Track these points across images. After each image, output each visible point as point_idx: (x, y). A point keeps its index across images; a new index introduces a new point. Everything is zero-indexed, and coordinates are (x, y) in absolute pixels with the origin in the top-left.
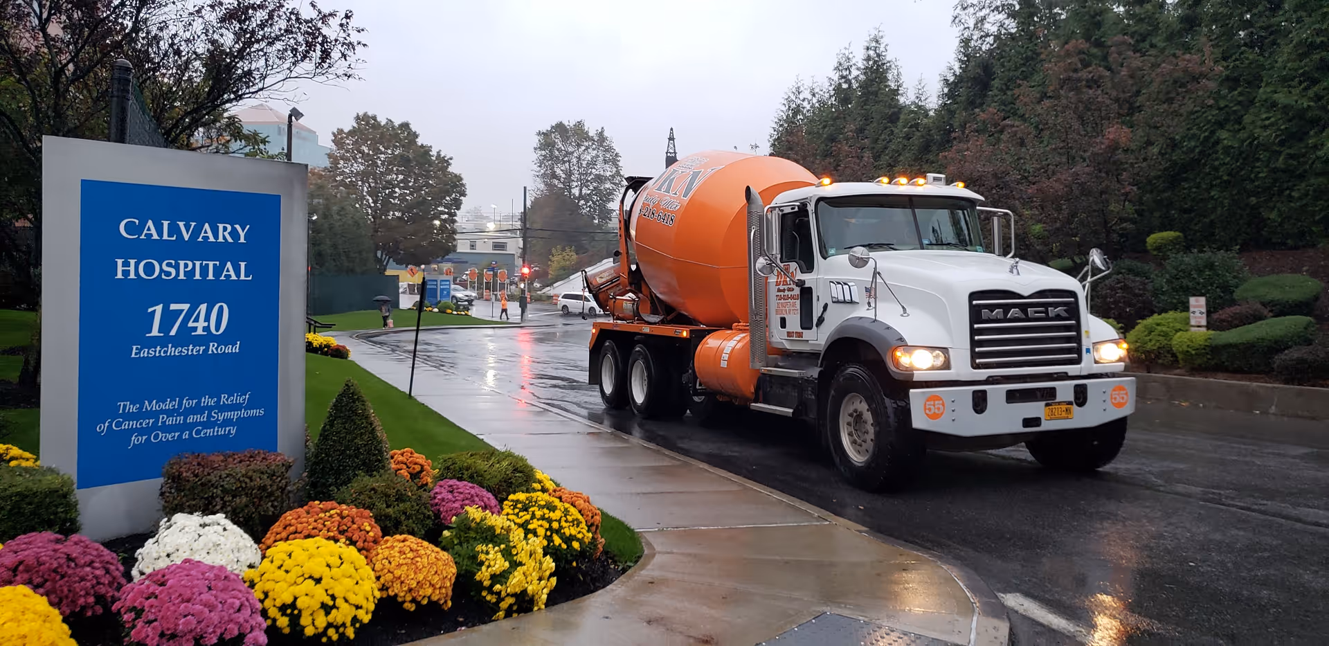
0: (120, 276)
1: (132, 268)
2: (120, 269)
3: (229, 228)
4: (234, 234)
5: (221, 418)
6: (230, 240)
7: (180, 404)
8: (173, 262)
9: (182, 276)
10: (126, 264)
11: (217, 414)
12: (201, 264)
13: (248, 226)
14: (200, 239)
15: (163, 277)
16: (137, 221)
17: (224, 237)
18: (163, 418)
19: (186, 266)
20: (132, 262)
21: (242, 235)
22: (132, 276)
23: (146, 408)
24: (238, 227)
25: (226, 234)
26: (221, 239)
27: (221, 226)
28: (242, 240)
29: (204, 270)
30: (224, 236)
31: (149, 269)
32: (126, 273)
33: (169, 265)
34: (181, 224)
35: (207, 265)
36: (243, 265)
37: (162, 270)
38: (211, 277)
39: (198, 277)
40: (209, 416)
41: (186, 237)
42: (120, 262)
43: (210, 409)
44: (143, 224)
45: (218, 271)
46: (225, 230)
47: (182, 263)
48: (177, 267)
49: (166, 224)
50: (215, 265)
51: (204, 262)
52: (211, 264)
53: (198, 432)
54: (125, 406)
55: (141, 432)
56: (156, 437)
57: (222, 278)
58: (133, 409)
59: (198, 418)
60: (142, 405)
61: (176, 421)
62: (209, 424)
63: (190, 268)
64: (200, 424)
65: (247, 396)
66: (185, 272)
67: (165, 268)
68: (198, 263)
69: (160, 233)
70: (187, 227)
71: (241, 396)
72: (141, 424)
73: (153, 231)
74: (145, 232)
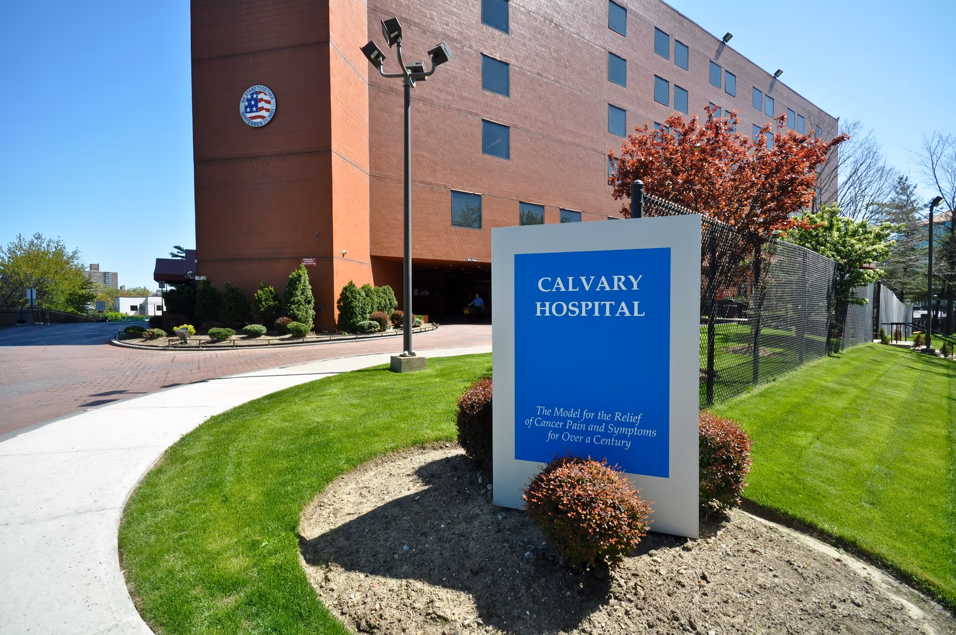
0: (538, 314)
1: (547, 309)
2: (539, 308)
3: (623, 278)
4: (628, 283)
5: (616, 432)
6: (624, 288)
7: (581, 415)
8: (577, 303)
9: (584, 314)
10: (543, 305)
11: (613, 427)
12: (599, 304)
13: (641, 276)
14: (598, 289)
15: (570, 314)
16: (550, 279)
17: (619, 286)
18: (570, 423)
19: (587, 306)
20: (547, 304)
21: (635, 283)
22: (547, 314)
23: (556, 414)
24: (631, 277)
25: (621, 284)
26: (616, 288)
27: (616, 278)
28: (635, 288)
29: (602, 309)
30: (618, 284)
31: (559, 309)
32: (543, 312)
33: (574, 305)
34: (583, 279)
35: (605, 305)
36: (636, 304)
37: (568, 309)
38: (608, 314)
39: (597, 314)
40: (606, 428)
41: (587, 288)
42: (538, 304)
43: (607, 423)
44: (554, 280)
45: (613, 309)
46: (619, 280)
47: (584, 304)
48: (580, 307)
49: (571, 279)
50: (611, 305)
51: (602, 303)
52: (608, 304)
53: (598, 440)
54: (541, 410)
55: (555, 431)
56: (566, 436)
57: (618, 315)
58: (547, 413)
59: (596, 428)
60: (553, 410)
61: (580, 427)
62: (606, 435)
63: (589, 308)
64: (599, 433)
65: (639, 417)
66: (586, 310)
67: (571, 308)
68: (597, 304)
69: (566, 286)
70: (588, 281)
71: (633, 416)
72: (554, 424)
73: (561, 286)
74: (556, 286)
